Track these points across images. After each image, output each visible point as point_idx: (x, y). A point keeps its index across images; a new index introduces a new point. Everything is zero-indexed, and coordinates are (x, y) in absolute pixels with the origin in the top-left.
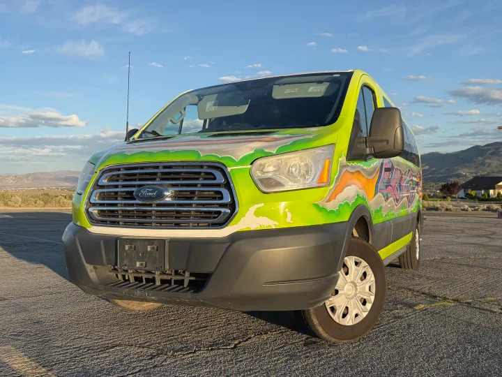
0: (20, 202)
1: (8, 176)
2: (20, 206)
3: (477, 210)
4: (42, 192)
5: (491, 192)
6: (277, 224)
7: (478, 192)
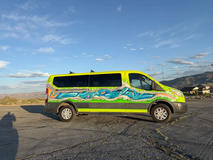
0: (21, 103)
1: (26, 94)
2: (21, 104)
3: (192, 98)
4: (37, 98)
5: (191, 92)
7: (186, 92)
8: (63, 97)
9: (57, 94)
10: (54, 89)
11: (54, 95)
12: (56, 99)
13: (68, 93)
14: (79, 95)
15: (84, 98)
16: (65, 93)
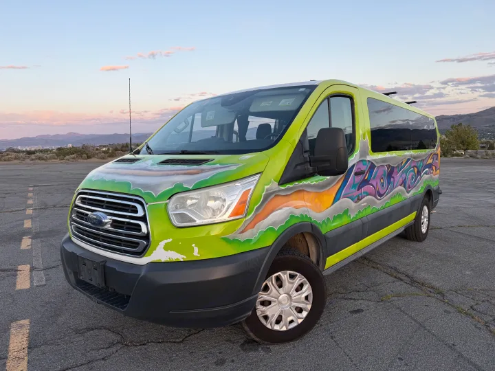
6: (185, 257)
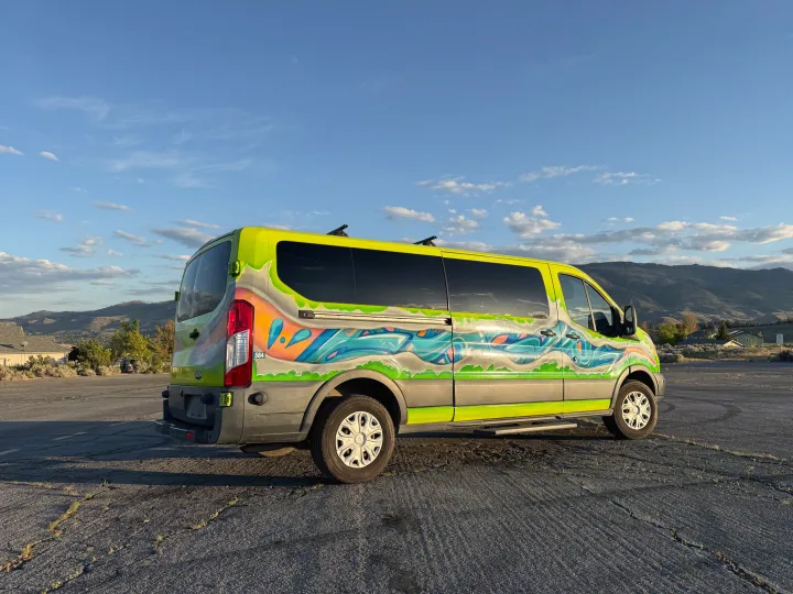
8: (343, 351)
9: (307, 333)
10: (289, 310)
11: (293, 342)
12: (302, 361)
13: (363, 333)
14: (411, 347)
15: (435, 362)
16: (351, 334)
